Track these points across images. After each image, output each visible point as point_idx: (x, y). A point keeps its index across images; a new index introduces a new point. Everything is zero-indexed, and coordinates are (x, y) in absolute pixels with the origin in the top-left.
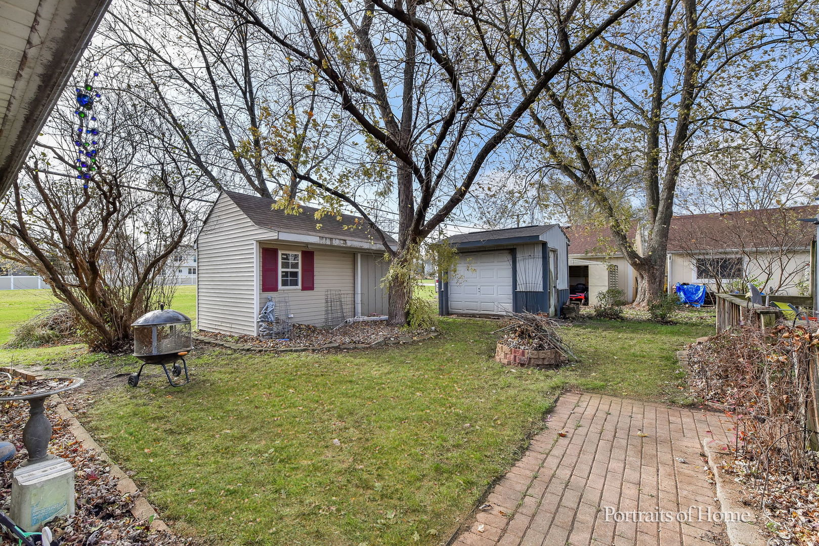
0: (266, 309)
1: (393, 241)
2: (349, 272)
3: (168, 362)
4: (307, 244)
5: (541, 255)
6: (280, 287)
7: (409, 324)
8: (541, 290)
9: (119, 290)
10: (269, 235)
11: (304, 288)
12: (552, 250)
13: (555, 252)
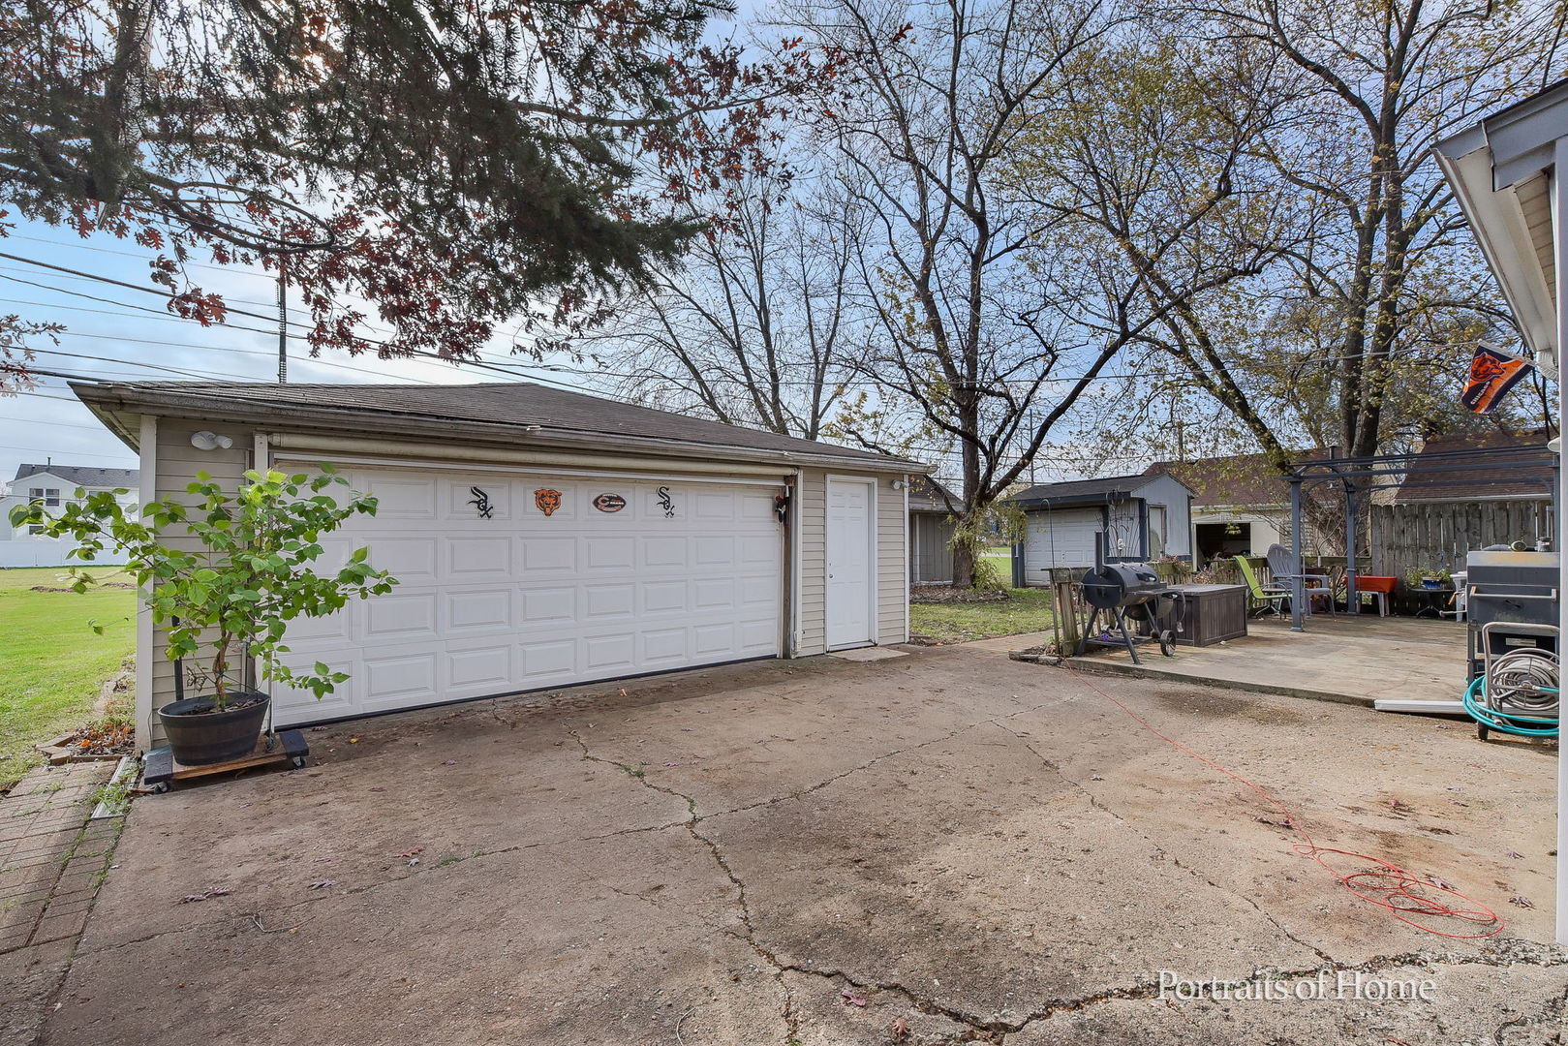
1: (956, 499)
5: (1137, 513)
7: (975, 586)
8: (1137, 555)
12: (1155, 507)
13: (1162, 508)
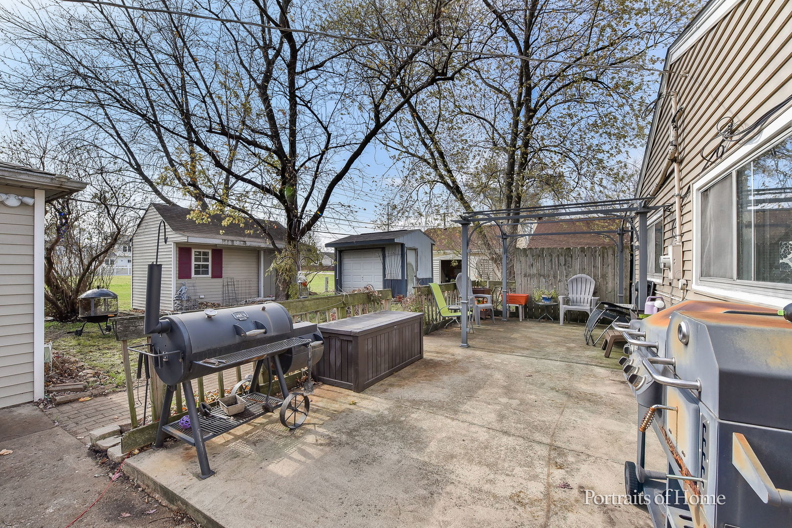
0: (181, 291)
2: (254, 265)
3: (102, 321)
4: (216, 245)
5: (400, 253)
6: (193, 275)
8: (400, 278)
9: (68, 278)
10: (182, 239)
11: (213, 277)
12: (411, 249)
13: (415, 250)
